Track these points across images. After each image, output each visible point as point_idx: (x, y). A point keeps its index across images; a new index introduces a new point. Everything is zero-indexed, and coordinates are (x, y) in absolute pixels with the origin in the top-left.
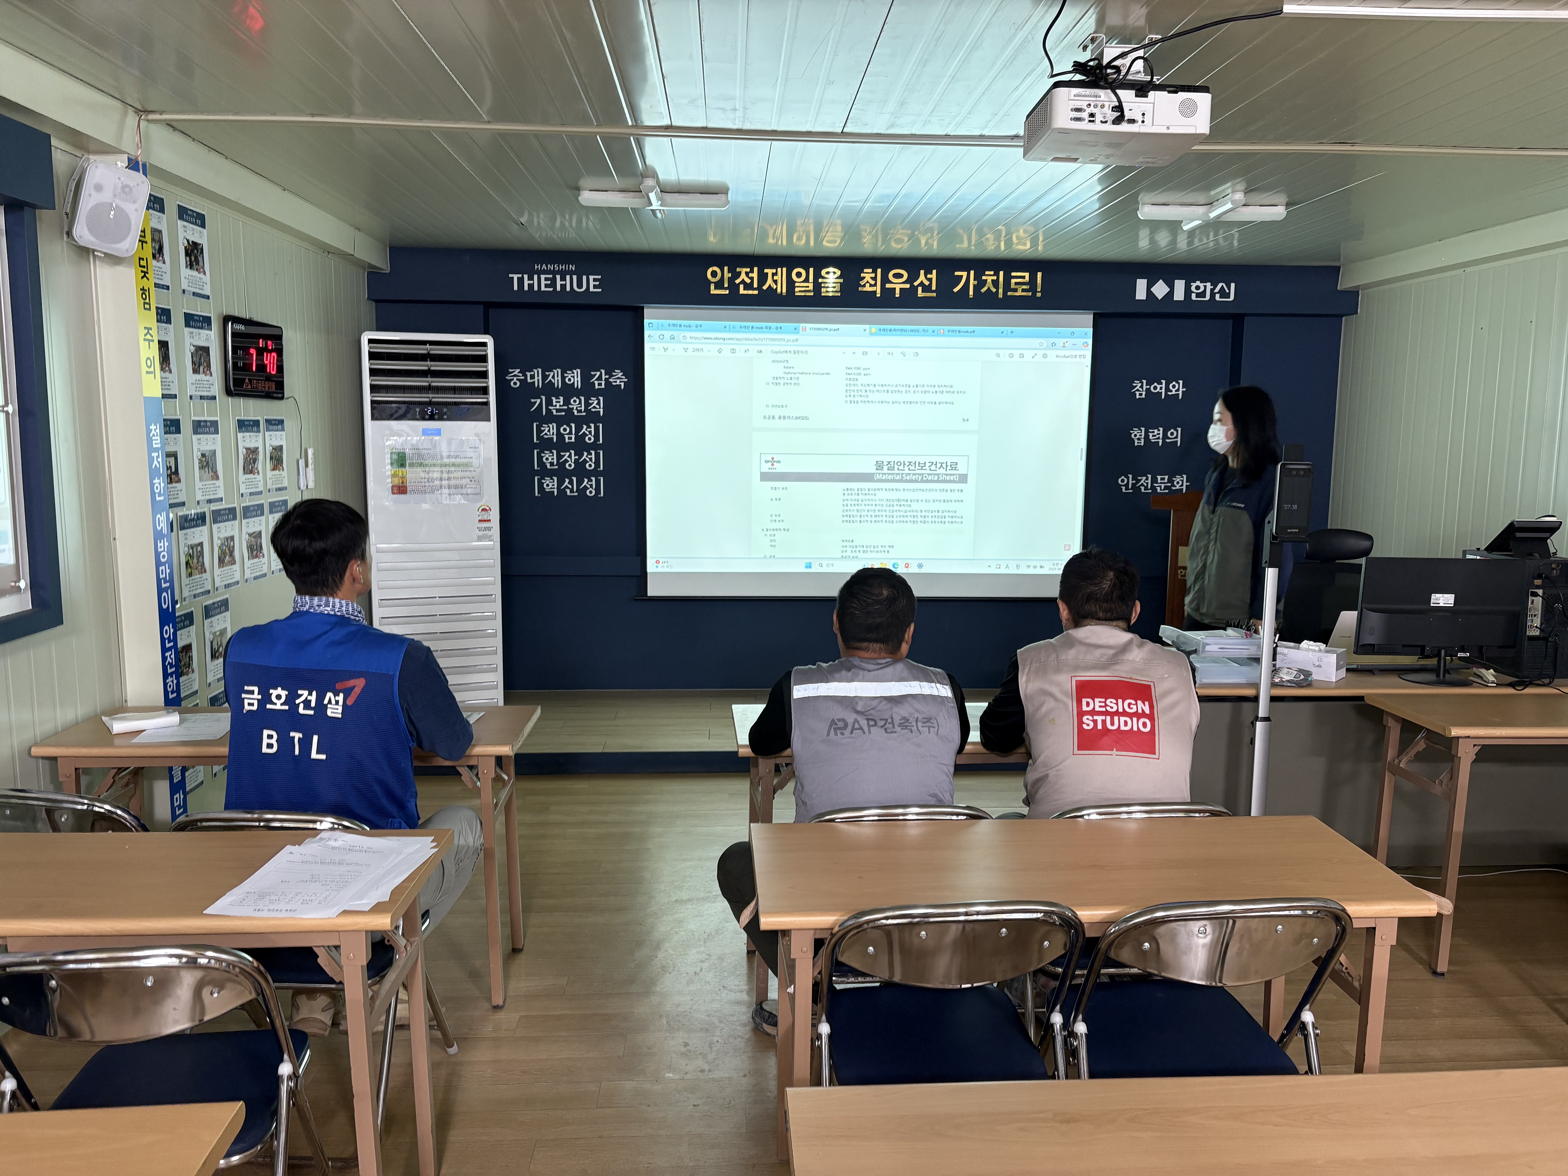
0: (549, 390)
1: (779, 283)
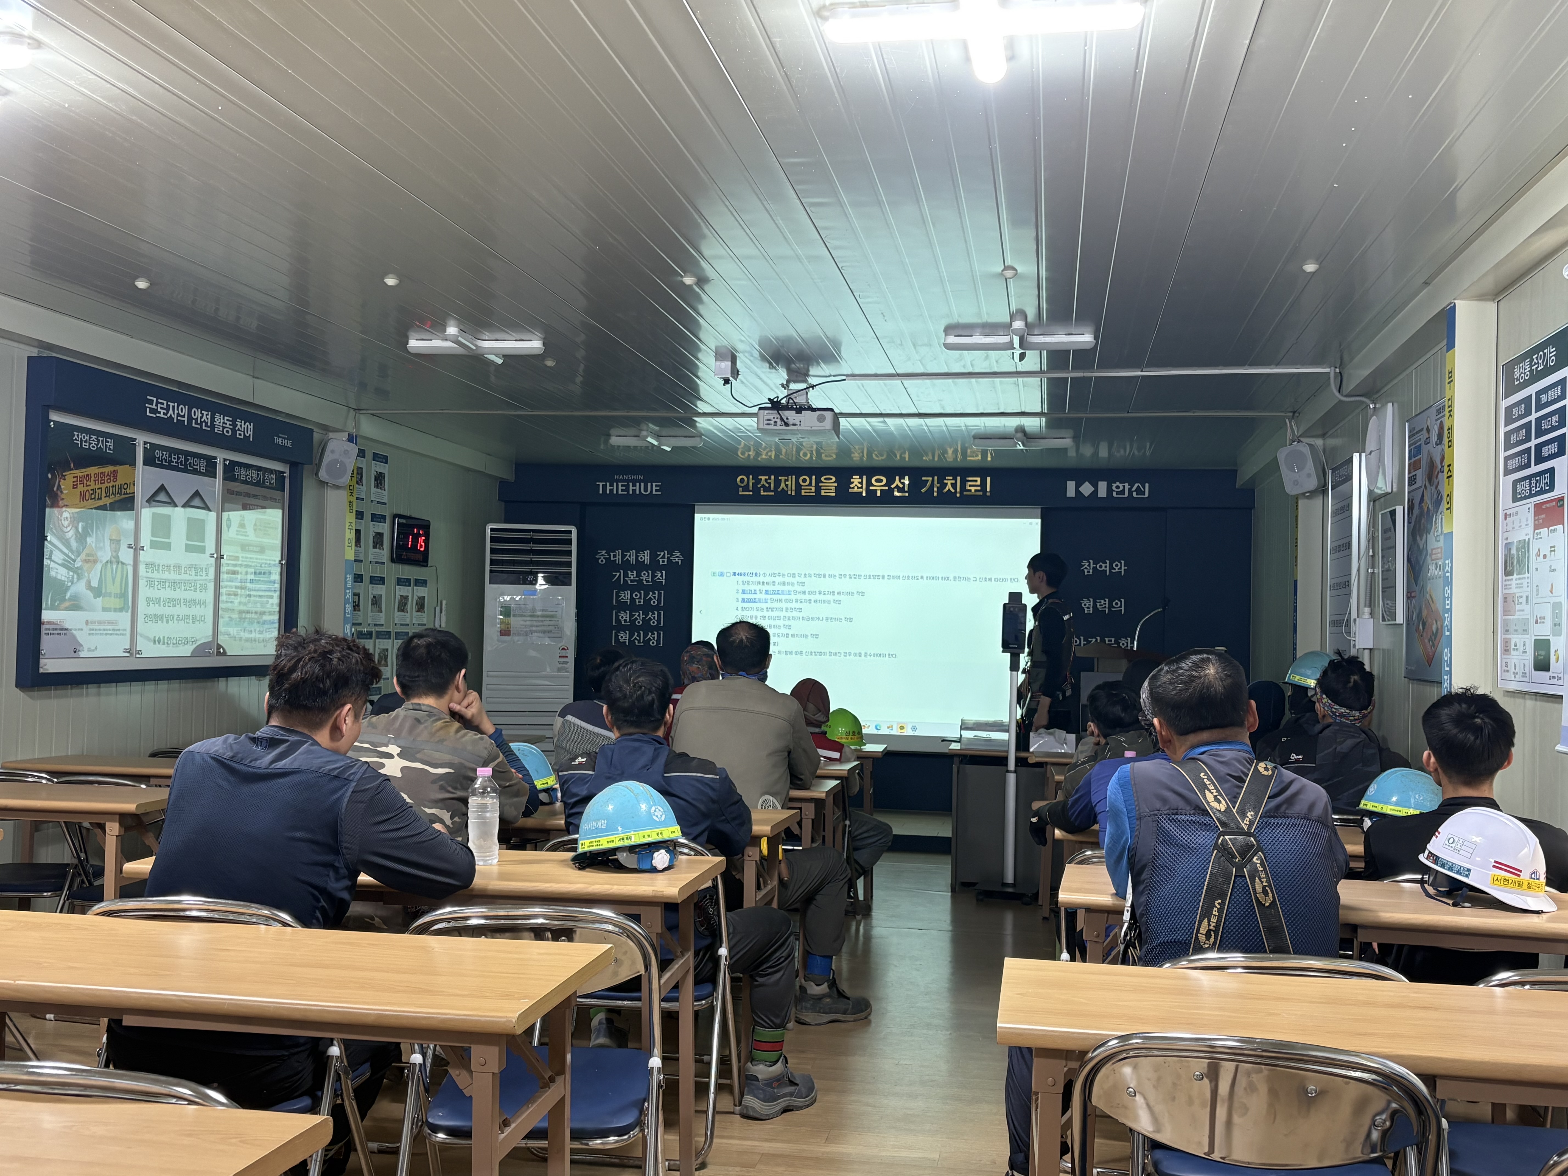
0: (626, 566)
1: (790, 486)
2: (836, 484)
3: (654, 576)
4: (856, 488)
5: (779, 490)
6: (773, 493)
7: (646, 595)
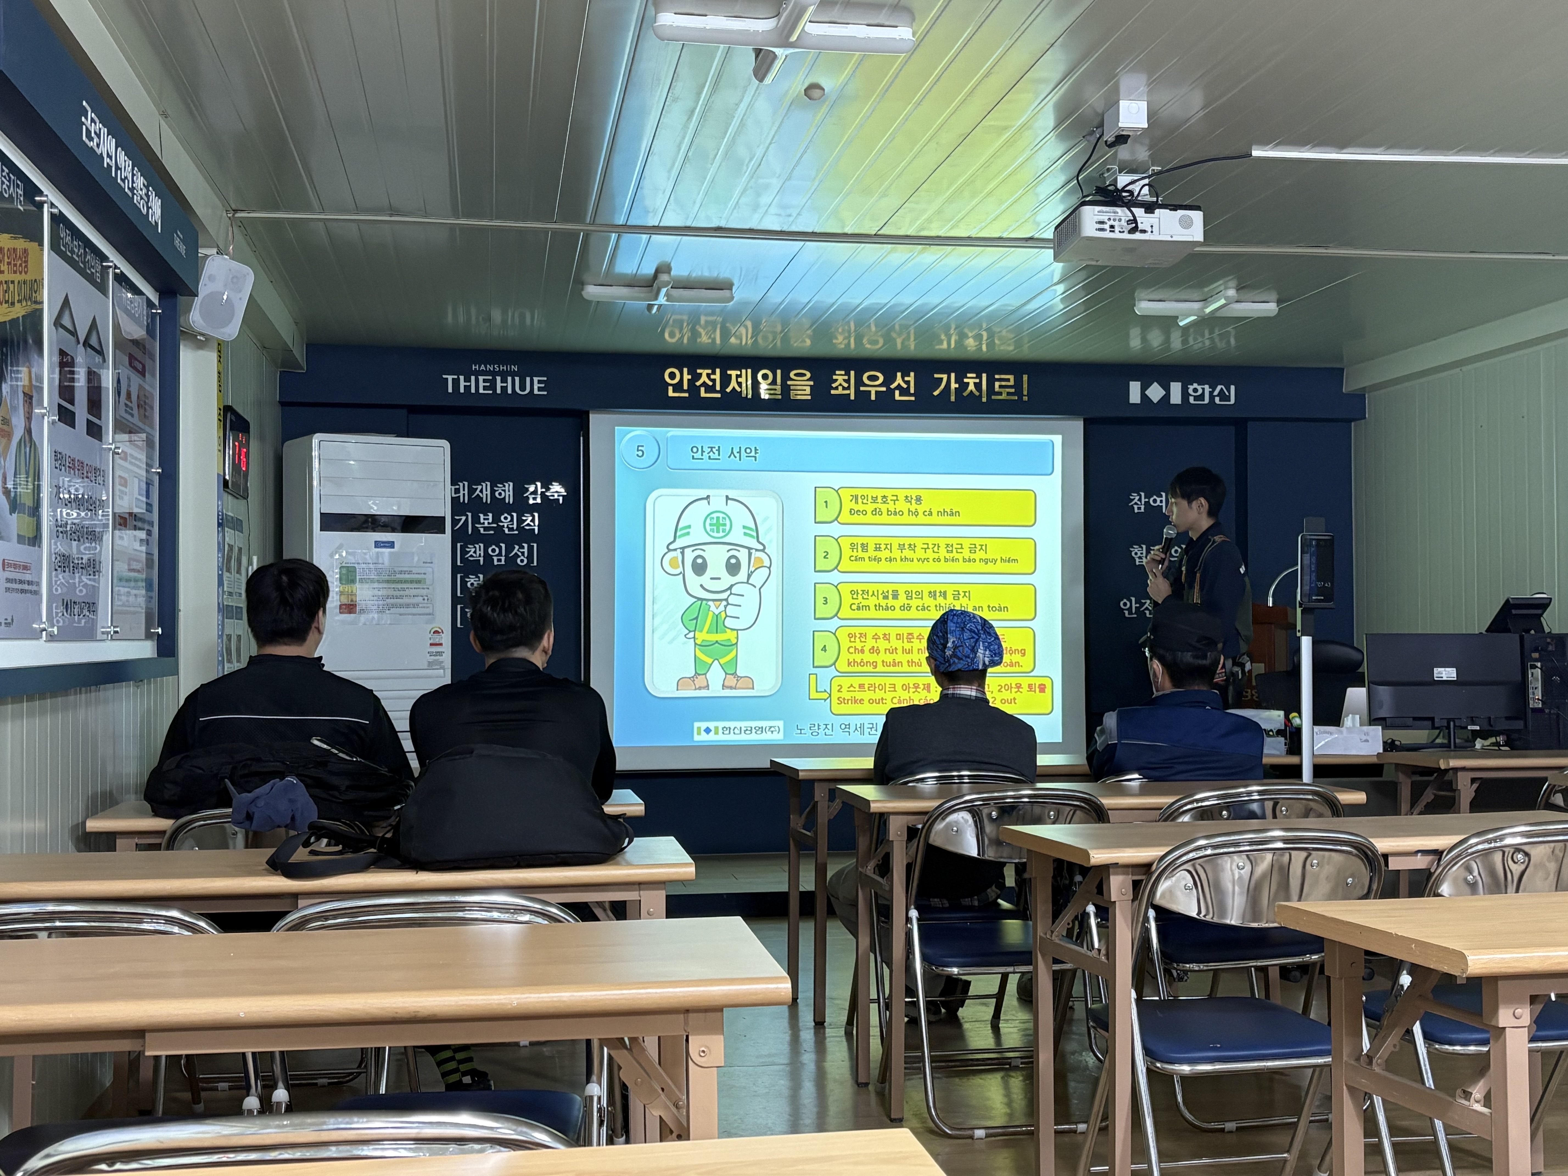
0: (476, 506)
1: (744, 385)
2: (812, 383)
3: (520, 521)
4: (840, 388)
5: (728, 390)
6: (719, 395)
7: (509, 549)
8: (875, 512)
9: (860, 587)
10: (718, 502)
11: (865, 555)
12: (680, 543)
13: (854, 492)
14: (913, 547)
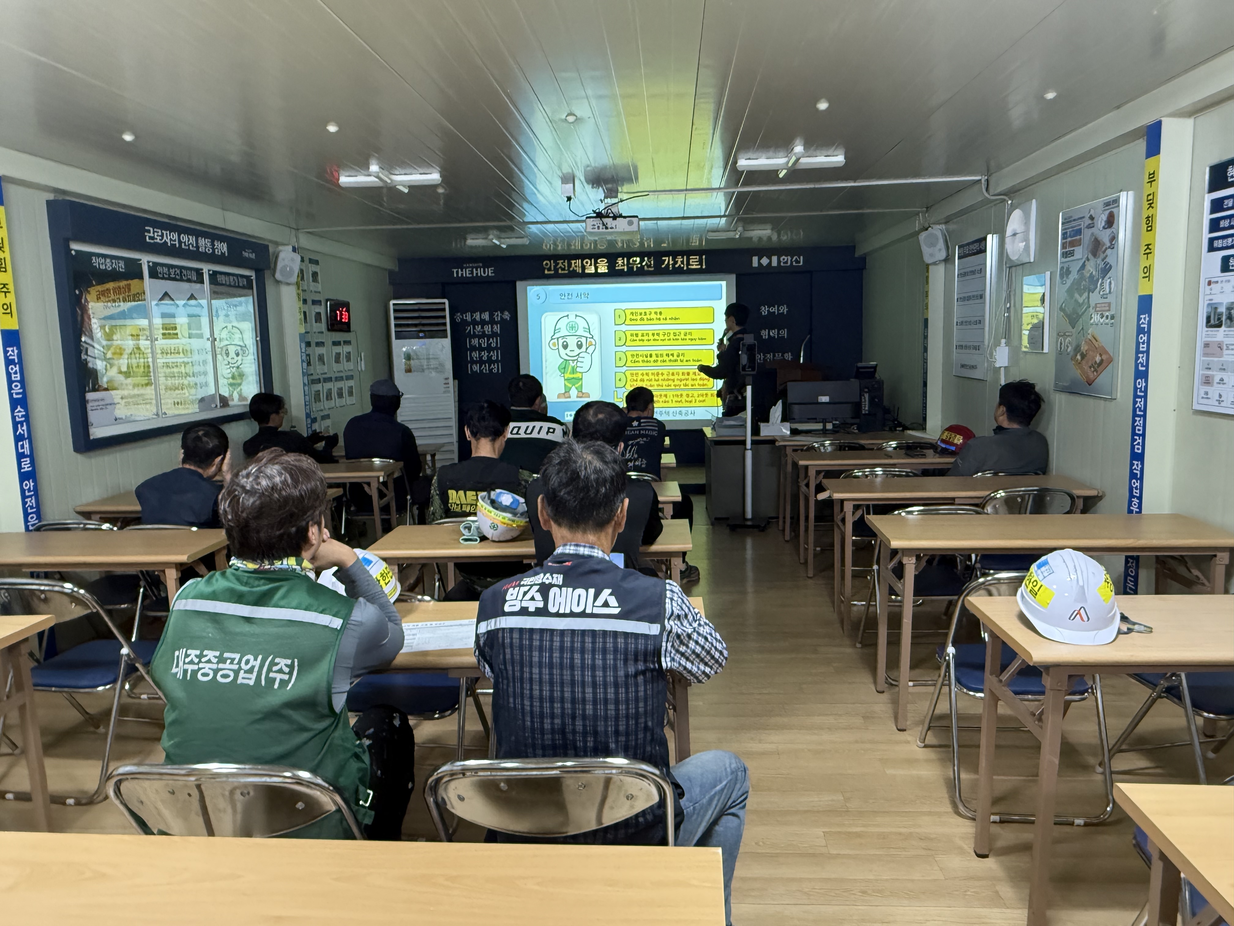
0: (474, 323)
1: (578, 267)
2: (607, 265)
3: (492, 328)
4: (620, 266)
5: (571, 269)
7: (488, 340)
8: (642, 319)
9: (635, 353)
10: (572, 317)
11: (637, 339)
12: (556, 336)
13: (632, 311)
14: (658, 334)
